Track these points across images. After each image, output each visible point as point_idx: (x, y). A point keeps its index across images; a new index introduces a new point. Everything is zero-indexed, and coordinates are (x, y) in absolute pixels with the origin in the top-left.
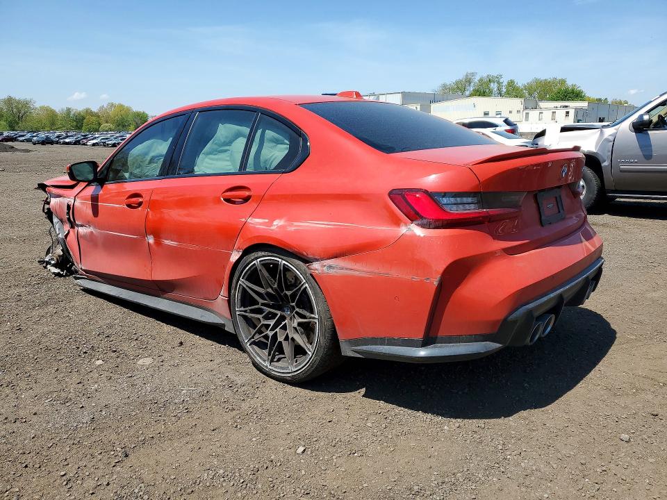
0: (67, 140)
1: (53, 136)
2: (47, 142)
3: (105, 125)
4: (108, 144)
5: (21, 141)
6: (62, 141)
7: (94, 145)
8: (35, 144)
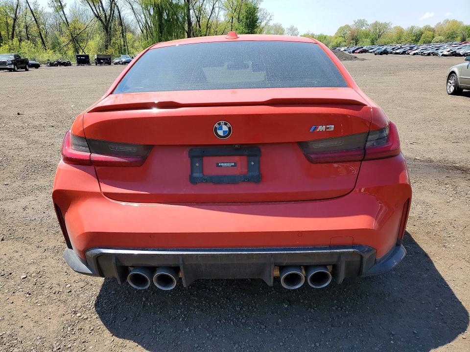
0: (397, 51)
1: (389, 49)
2: (385, 52)
3: (437, 38)
4: (424, 54)
5: (370, 53)
6: (394, 52)
7: (414, 54)
8: (376, 54)
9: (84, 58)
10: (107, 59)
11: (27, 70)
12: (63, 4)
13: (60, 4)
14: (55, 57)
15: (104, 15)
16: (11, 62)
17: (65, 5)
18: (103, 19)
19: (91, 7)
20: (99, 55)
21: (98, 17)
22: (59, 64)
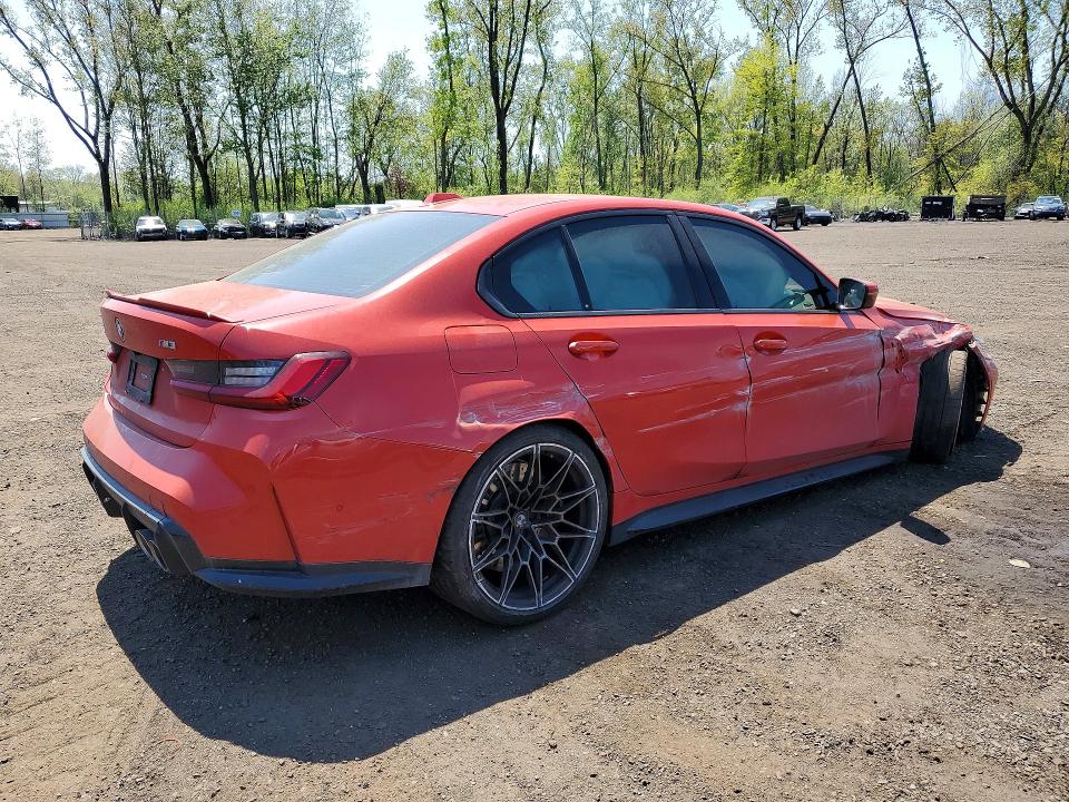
9: (940, 203)
10: (994, 207)
11: (796, 229)
12: (934, 85)
13: (925, 87)
14: (883, 201)
15: (1029, 100)
16: (766, 214)
17: (938, 88)
18: (1025, 109)
19: (999, 84)
20: (977, 197)
21: (1011, 105)
22: (882, 216)
